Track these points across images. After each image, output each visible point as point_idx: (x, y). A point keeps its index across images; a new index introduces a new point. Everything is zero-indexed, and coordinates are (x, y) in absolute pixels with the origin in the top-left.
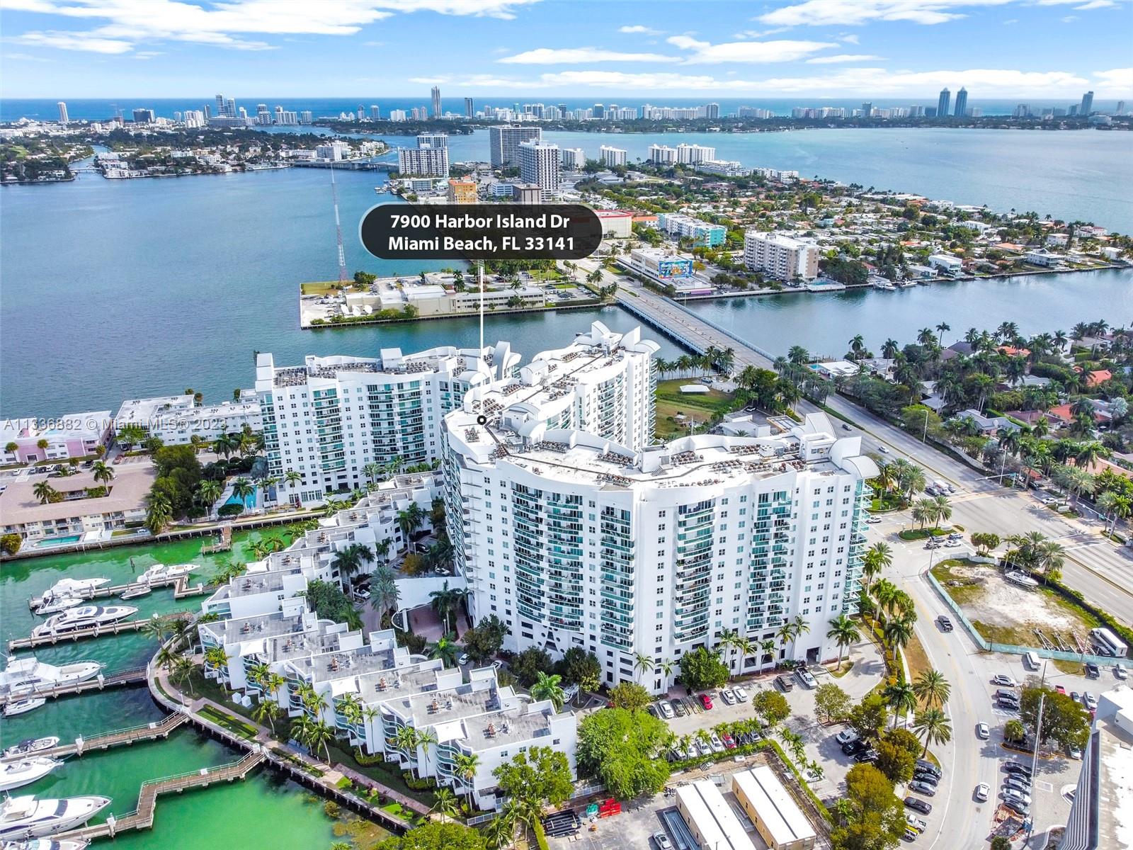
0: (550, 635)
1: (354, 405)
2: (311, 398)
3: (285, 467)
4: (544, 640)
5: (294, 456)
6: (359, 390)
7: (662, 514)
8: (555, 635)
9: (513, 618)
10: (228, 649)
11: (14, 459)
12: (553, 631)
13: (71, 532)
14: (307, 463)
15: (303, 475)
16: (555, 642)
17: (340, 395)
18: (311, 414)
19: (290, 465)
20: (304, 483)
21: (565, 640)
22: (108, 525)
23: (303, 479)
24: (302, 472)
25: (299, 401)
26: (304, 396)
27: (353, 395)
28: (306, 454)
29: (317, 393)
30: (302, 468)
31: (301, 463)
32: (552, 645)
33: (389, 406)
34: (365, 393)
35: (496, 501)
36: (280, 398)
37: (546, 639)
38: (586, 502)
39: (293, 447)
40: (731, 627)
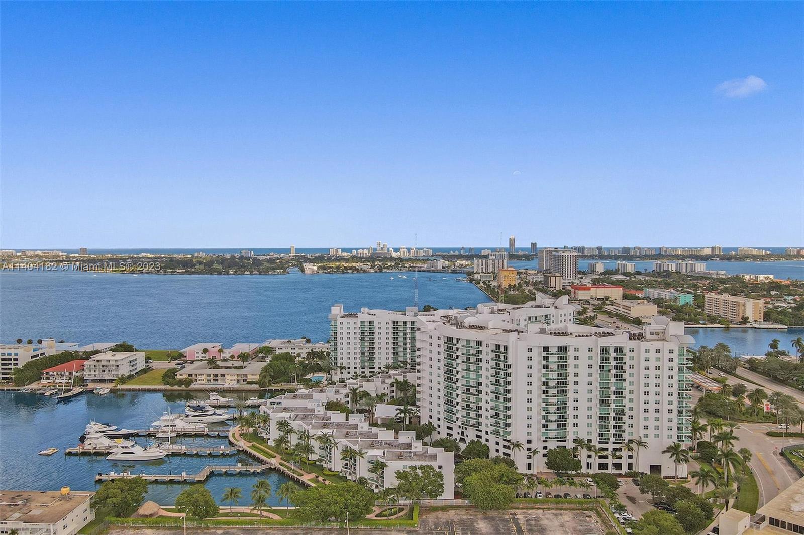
0: (463, 433)
1: (383, 331)
2: (359, 324)
3: (339, 362)
4: (458, 437)
5: (345, 356)
6: (387, 323)
7: (530, 350)
8: (466, 432)
9: (441, 423)
10: (272, 415)
11: (205, 357)
12: (464, 430)
13: (219, 382)
14: (352, 361)
15: (349, 368)
16: (465, 437)
17: (376, 324)
18: (358, 333)
19: (341, 361)
20: (349, 373)
21: (471, 435)
22: (238, 381)
23: (349, 371)
24: (349, 366)
25: (352, 326)
26: (355, 323)
27: (383, 326)
28: (352, 356)
29: (363, 322)
30: (349, 363)
31: (349, 361)
32: (462, 440)
33: (405, 334)
34: (391, 325)
35: (435, 349)
36: (341, 323)
37: (460, 436)
38: (484, 344)
39: (345, 351)
40: (586, 438)
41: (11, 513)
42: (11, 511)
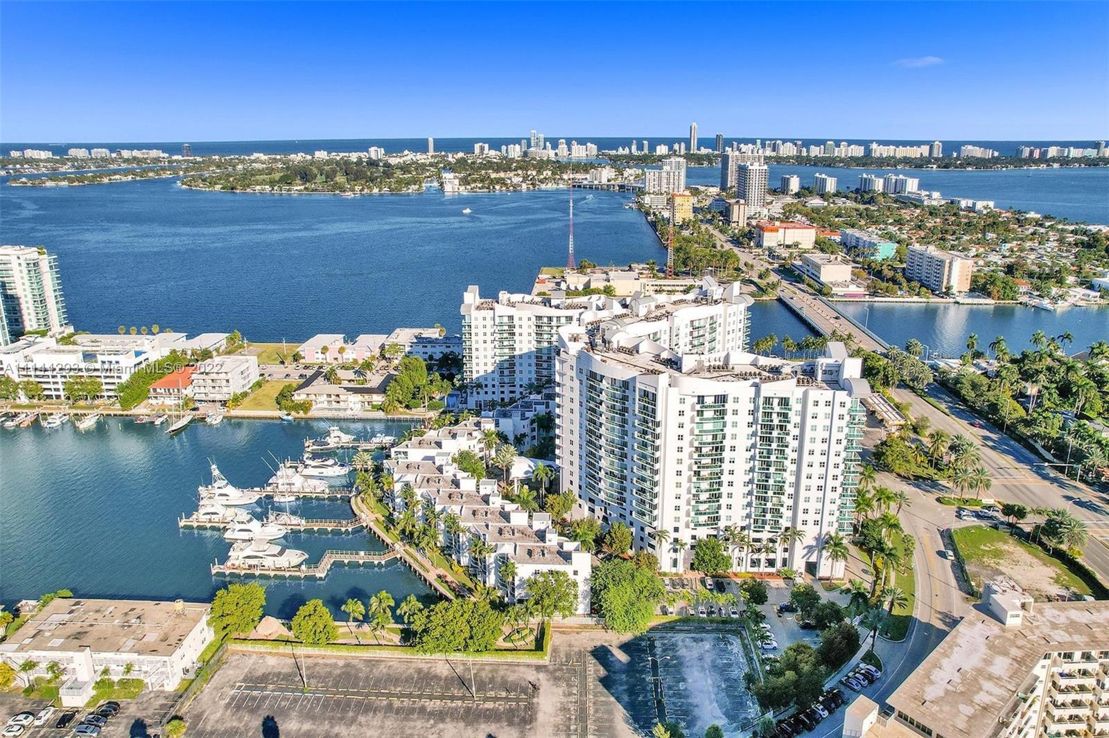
1: (525, 331)
3: (475, 377)
4: (601, 515)
5: (481, 368)
6: (529, 319)
7: (682, 401)
8: (609, 510)
11: (326, 359)
12: (607, 506)
13: (341, 405)
14: (490, 376)
15: (486, 386)
17: (516, 321)
18: (495, 334)
19: (478, 376)
20: (486, 393)
22: (362, 404)
23: (486, 389)
24: (486, 383)
25: (489, 323)
26: (492, 319)
27: (525, 323)
28: (489, 369)
29: (501, 317)
30: (486, 379)
31: (486, 375)
32: (605, 519)
34: (534, 322)
35: (576, 386)
36: (476, 319)
38: (631, 387)
39: (481, 361)
41: (125, 639)
42: (124, 636)
